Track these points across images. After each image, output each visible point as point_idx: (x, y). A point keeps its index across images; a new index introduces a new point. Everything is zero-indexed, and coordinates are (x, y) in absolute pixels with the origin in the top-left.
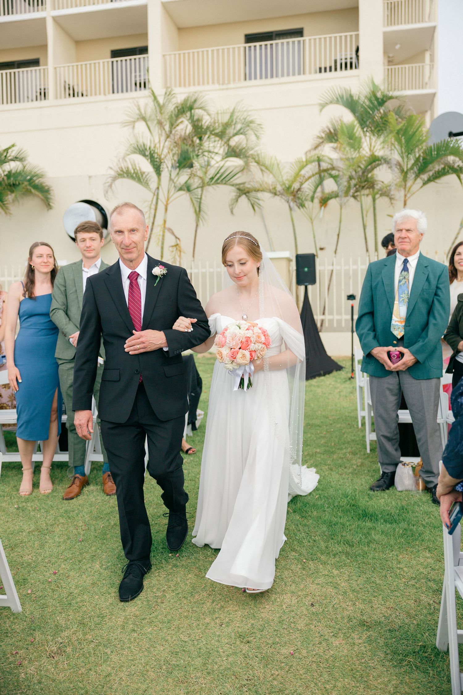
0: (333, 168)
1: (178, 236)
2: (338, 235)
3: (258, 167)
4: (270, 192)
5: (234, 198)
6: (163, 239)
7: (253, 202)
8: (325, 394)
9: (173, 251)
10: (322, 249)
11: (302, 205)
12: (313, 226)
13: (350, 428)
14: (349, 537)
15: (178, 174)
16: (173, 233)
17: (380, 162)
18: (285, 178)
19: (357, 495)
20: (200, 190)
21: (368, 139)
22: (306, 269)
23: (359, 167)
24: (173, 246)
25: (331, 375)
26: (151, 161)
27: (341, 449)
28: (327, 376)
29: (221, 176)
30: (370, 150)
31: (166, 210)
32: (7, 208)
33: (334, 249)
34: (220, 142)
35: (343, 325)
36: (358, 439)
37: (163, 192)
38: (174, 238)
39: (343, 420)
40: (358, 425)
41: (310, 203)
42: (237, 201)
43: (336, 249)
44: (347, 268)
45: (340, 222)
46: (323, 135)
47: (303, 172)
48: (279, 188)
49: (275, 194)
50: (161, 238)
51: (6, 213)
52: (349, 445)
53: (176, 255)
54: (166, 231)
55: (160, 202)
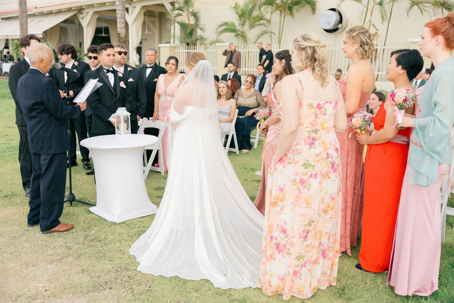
1: (377, 28)
5: (409, 7)
7: (421, 8)
16: (375, 27)
31: (372, 14)
32: (293, 15)
37: (371, 5)
38: (375, 29)
42: (411, 8)
51: (292, 17)
54: (371, 26)
55: (368, 10)
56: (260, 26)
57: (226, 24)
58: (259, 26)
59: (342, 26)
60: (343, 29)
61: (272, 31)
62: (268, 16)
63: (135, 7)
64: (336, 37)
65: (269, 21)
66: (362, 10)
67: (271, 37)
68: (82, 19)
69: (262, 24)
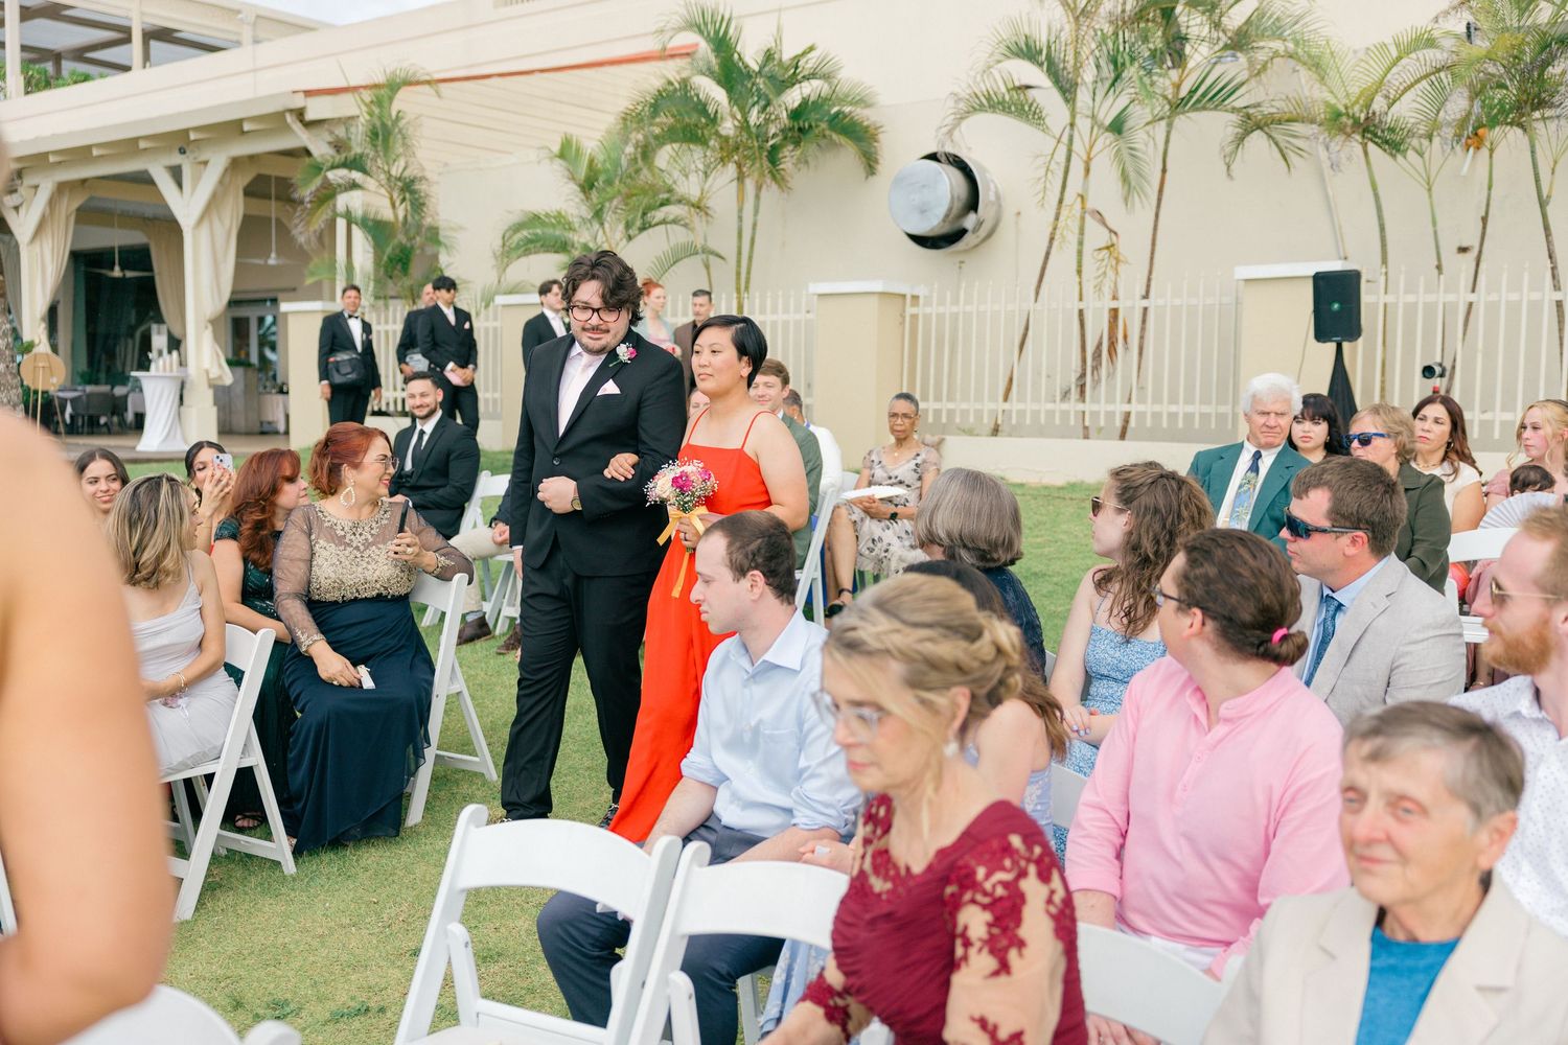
1: (1114, 227)
5: (1233, 138)
6: (1081, 235)
7: (1284, 145)
9: (1102, 261)
10: (1463, 250)
11: (1397, 147)
12: (1430, 196)
15: (1106, 96)
16: (1103, 223)
22: (1336, 307)
24: (1103, 250)
26: (1051, 75)
29: (1204, 94)
31: (1087, 171)
32: (782, 179)
37: (1079, 134)
38: (1104, 232)
42: (1240, 144)
43: (1480, 254)
45: (1490, 188)
50: (1077, 232)
51: (781, 188)
53: (1111, 267)
54: (1088, 218)
55: (1074, 155)
56: (669, 226)
57: (535, 219)
58: (662, 228)
59: (980, 224)
60: (982, 233)
61: (712, 245)
62: (690, 187)
63: (206, 163)
64: (960, 268)
65: (698, 206)
66: (1046, 156)
67: (707, 267)
68: (14, 213)
69: (675, 222)
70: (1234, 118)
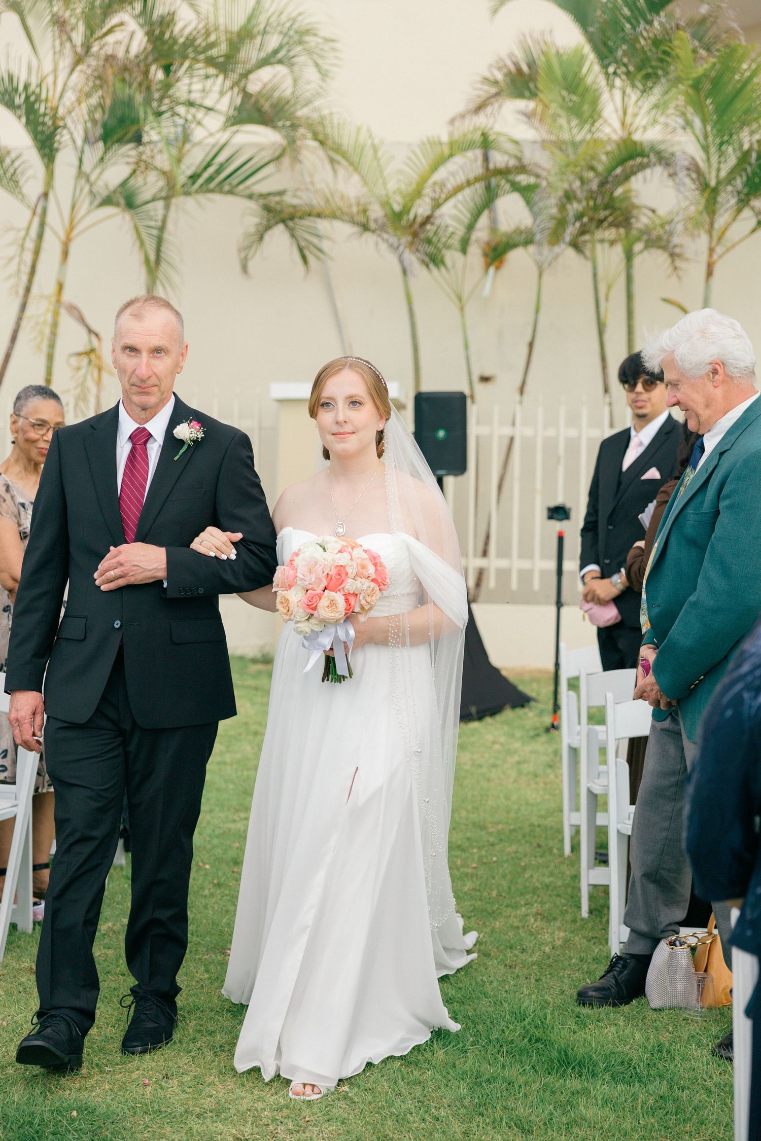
0: (522, 168)
1: (95, 327)
2: (531, 345)
3: (321, 153)
4: (353, 221)
5: (253, 230)
6: (54, 334)
7: (303, 244)
8: (480, 766)
9: (79, 368)
10: (485, 379)
11: (434, 260)
12: (463, 316)
13: (541, 856)
14: (522, 1111)
15: (102, 159)
16: (82, 320)
17: (645, 160)
18: (392, 185)
19: (549, 1017)
20: (160, 204)
21: (618, 94)
22: (441, 434)
23: (592, 168)
24: (79, 354)
25: (499, 718)
26: (28, 123)
27: (516, 906)
28: (488, 720)
29: (218, 172)
30: (623, 124)
31: (65, 254)
33: (518, 383)
34: (221, 78)
35: (536, 586)
36: (559, 883)
37: (58, 205)
38: (83, 331)
39: (524, 836)
40: (561, 849)
41: (458, 255)
42: (261, 238)
43: (524, 383)
44: (551, 432)
45: (537, 311)
46: (499, 76)
47: (441, 174)
48: (376, 212)
49: (365, 227)
50: (47, 331)
52: (535, 897)
53: (89, 377)
54: (63, 312)
66: (19, 230)
70: (252, 205)
